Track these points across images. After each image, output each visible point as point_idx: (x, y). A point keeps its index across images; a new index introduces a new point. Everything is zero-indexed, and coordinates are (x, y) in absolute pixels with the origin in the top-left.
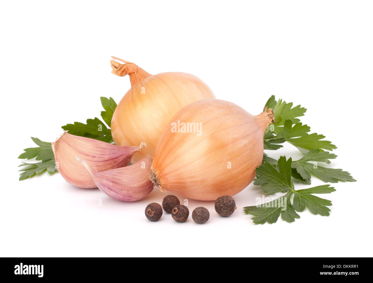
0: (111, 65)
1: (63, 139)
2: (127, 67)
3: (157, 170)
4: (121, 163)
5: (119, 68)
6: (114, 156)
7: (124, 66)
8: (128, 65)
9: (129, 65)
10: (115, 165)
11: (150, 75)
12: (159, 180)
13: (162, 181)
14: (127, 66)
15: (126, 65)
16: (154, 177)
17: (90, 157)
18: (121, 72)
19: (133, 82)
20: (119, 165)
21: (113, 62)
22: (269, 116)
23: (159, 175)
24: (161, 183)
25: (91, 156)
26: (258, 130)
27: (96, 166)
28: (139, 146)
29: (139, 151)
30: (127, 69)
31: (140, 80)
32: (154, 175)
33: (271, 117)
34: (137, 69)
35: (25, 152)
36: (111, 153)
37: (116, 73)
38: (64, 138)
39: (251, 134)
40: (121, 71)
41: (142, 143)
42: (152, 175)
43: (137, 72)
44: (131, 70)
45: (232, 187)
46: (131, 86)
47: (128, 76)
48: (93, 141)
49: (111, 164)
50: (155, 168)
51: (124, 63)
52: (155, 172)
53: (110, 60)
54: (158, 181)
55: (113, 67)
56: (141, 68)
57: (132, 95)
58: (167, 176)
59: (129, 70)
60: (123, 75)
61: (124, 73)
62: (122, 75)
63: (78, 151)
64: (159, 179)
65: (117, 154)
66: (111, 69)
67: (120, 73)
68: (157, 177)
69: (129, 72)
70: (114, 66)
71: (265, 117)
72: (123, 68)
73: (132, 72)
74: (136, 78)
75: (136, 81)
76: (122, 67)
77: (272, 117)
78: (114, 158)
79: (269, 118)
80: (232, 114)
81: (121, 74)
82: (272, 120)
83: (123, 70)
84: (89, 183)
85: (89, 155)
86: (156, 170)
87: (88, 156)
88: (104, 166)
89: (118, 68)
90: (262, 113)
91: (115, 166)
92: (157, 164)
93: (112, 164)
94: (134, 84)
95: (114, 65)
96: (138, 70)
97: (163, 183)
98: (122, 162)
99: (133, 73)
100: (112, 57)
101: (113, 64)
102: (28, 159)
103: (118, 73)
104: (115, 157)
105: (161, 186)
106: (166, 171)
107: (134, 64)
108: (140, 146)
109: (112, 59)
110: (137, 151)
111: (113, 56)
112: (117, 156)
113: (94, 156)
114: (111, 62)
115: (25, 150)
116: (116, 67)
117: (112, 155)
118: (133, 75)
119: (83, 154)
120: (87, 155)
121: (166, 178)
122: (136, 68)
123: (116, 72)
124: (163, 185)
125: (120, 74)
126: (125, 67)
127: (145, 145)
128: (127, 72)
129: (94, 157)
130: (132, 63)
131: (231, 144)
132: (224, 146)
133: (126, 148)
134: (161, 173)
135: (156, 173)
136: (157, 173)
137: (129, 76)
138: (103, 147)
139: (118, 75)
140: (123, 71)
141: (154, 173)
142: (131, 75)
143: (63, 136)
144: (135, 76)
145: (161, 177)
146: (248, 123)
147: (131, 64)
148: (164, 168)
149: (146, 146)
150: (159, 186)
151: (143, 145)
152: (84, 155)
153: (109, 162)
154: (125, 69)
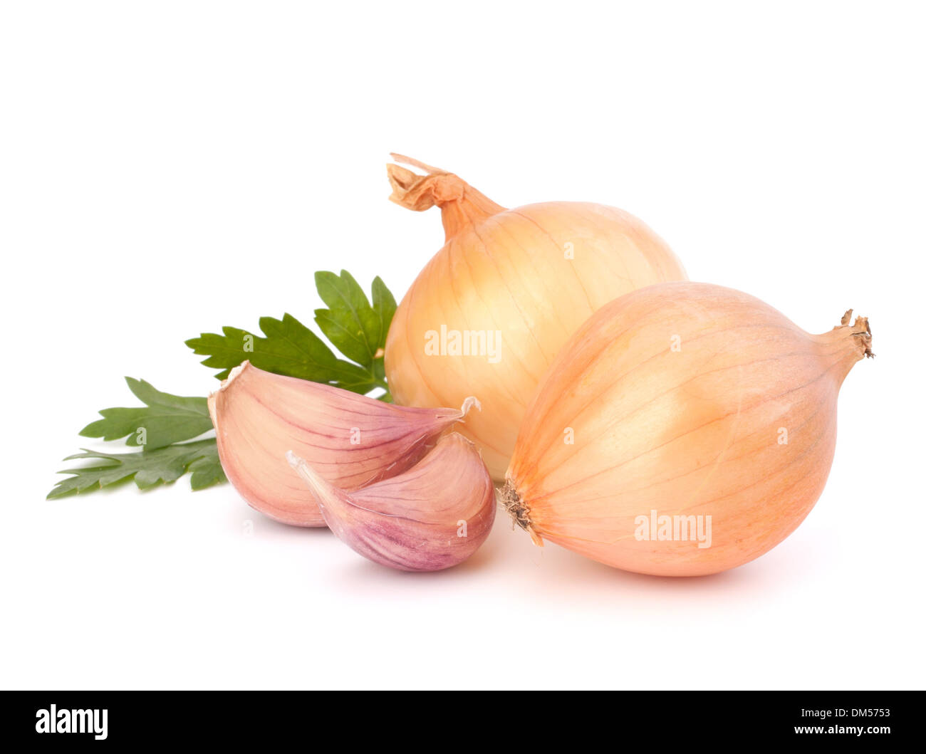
0: (388, 179)
1: (243, 384)
2: (436, 185)
3: (523, 481)
4: (406, 455)
5: (413, 186)
6: (388, 436)
7: (427, 182)
8: (436, 178)
9: (442, 178)
10: (390, 461)
11: (503, 209)
12: (528, 511)
13: (537, 514)
14: (436, 181)
15: (431, 179)
16: (515, 501)
17: (318, 436)
18: (416, 199)
19: (453, 227)
20: (403, 461)
21: (393, 169)
22: (856, 338)
23: (528, 496)
24: (532, 518)
25: (321, 434)
26: (822, 375)
27: (337, 463)
28: (460, 409)
29: (459, 422)
30: (435, 191)
31: (471, 222)
32: (515, 495)
33: (862, 341)
34: (465, 192)
35: (101, 418)
36: (380, 427)
37: (404, 199)
38: (243, 381)
39: (803, 387)
40: (419, 195)
41: (467, 399)
42: (508, 494)
43: (464, 198)
44: (445, 194)
45: (741, 540)
46: (447, 239)
47: (435, 211)
48: (326, 391)
49: (377, 457)
50: (519, 475)
51: (425, 174)
52: (516, 488)
53: (388, 165)
54: (524, 514)
55: (395, 183)
56: (475, 189)
57: (450, 265)
58: (552, 501)
59: (440, 194)
60: (423, 206)
61: (427, 201)
62: (419, 206)
63: (286, 421)
64: (528, 508)
65: (395, 429)
66: (388, 188)
67: (413, 200)
68: (521, 501)
69: (441, 199)
70: (397, 181)
71: (844, 340)
72: (423, 188)
73: (448, 200)
74: (460, 215)
75: (459, 225)
76: (419, 185)
77: (865, 339)
78: (387, 440)
79: (858, 344)
80: (748, 326)
81: (417, 203)
82: (864, 349)
83: (422, 192)
84: (313, 512)
85: (317, 431)
86: (519, 481)
87: (314, 433)
88: (359, 462)
89: (409, 186)
90: (836, 328)
91: (391, 464)
92: (523, 463)
93: (382, 457)
94: (456, 232)
95: (398, 178)
96: (467, 197)
97: (539, 520)
98: (410, 453)
99: (453, 201)
100: (392, 154)
101: (394, 174)
102: (105, 439)
103: (408, 202)
104: (392, 438)
105: (531, 527)
106: (549, 485)
107: (456, 176)
108: (463, 408)
109: (392, 161)
110: (453, 422)
111: (394, 152)
112: (397, 436)
113: (329, 434)
114: (390, 170)
115: (102, 412)
116: (402, 185)
117: (382, 432)
118: (452, 207)
119: (298, 427)
120: (310, 431)
121: (550, 506)
122: (461, 187)
123: (402, 198)
124: (541, 525)
125: (413, 203)
126: (428, 184)
127: (478, 404)
128: (435, 197)
129: (330, 437)
130: (451, 174)
131: (741, 412)
132: (719, 419)
133: (422, 412)
134: (535, 491)
135: (520, 491)
136: (523, 490)
137: (439, 210)
138: (357, 409)
139: (409, 206)
140: (422, 197)
141: (515, 491)
142: (446, 206)
143: (243, 377)
144: (458, 211)
145: (533, 501)
146: (791, 354)
147: (446, 175)
148: (543, 478)
149: (480, 409)
150: (529, 527)
151: (469, 406)
152: (300, 430)
153: (373, 452)
154: (429, 189)
